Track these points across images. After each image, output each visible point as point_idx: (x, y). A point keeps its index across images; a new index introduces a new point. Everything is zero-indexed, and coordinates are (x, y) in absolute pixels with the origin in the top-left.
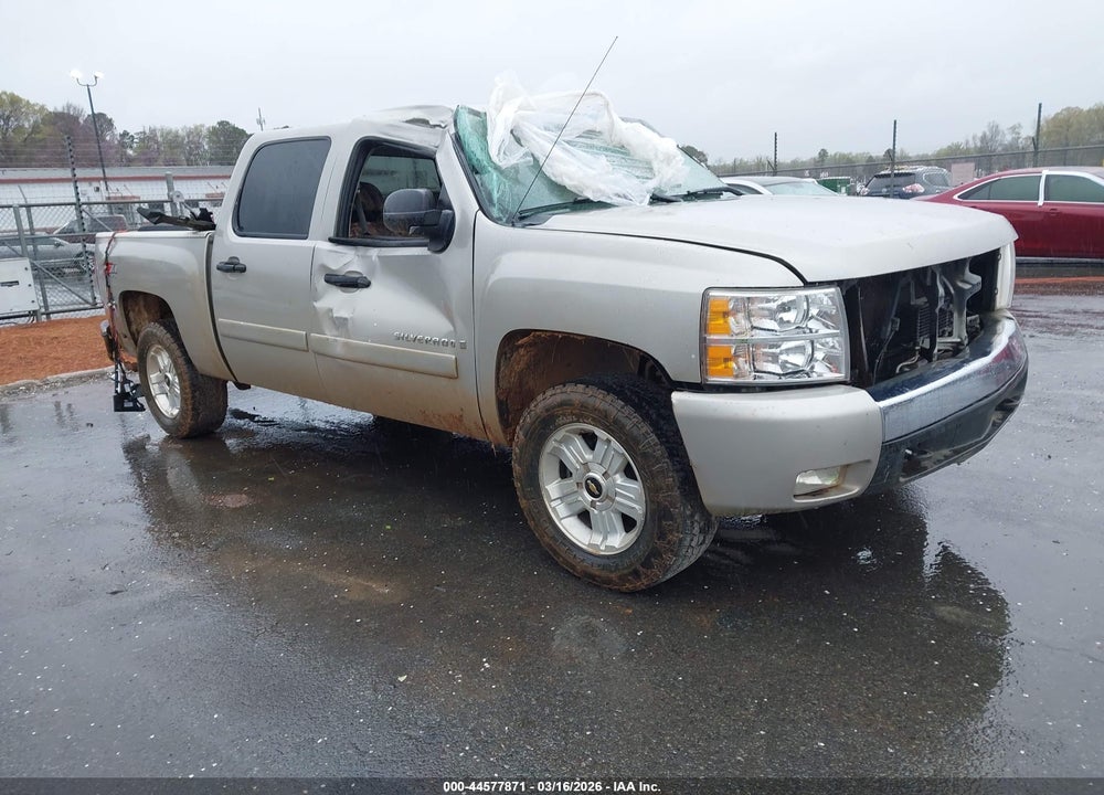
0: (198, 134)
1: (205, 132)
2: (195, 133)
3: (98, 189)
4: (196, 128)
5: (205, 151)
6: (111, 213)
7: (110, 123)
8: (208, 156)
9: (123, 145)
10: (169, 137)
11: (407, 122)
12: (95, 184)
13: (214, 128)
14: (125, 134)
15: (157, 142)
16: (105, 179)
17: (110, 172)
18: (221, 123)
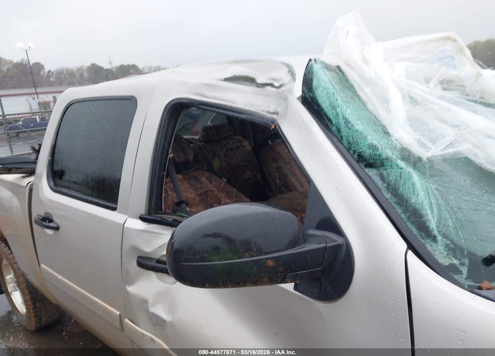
0: (82, 70)
1: (85, 69)
2: (80, 70)
3: (34, 98)
4: (81, 67)
5: (85, 77)
6: (40, 109)
7: (42, 67)
8: (87, 79)
9: (48, 76)
10: (69, 72)
11: (227, 80)
12: (32, 96)
13: (89, 67)
14: (49, 71)
15: (63, 74)
16: (37, 93)
17: (39, 90)
18: (92, 64)
